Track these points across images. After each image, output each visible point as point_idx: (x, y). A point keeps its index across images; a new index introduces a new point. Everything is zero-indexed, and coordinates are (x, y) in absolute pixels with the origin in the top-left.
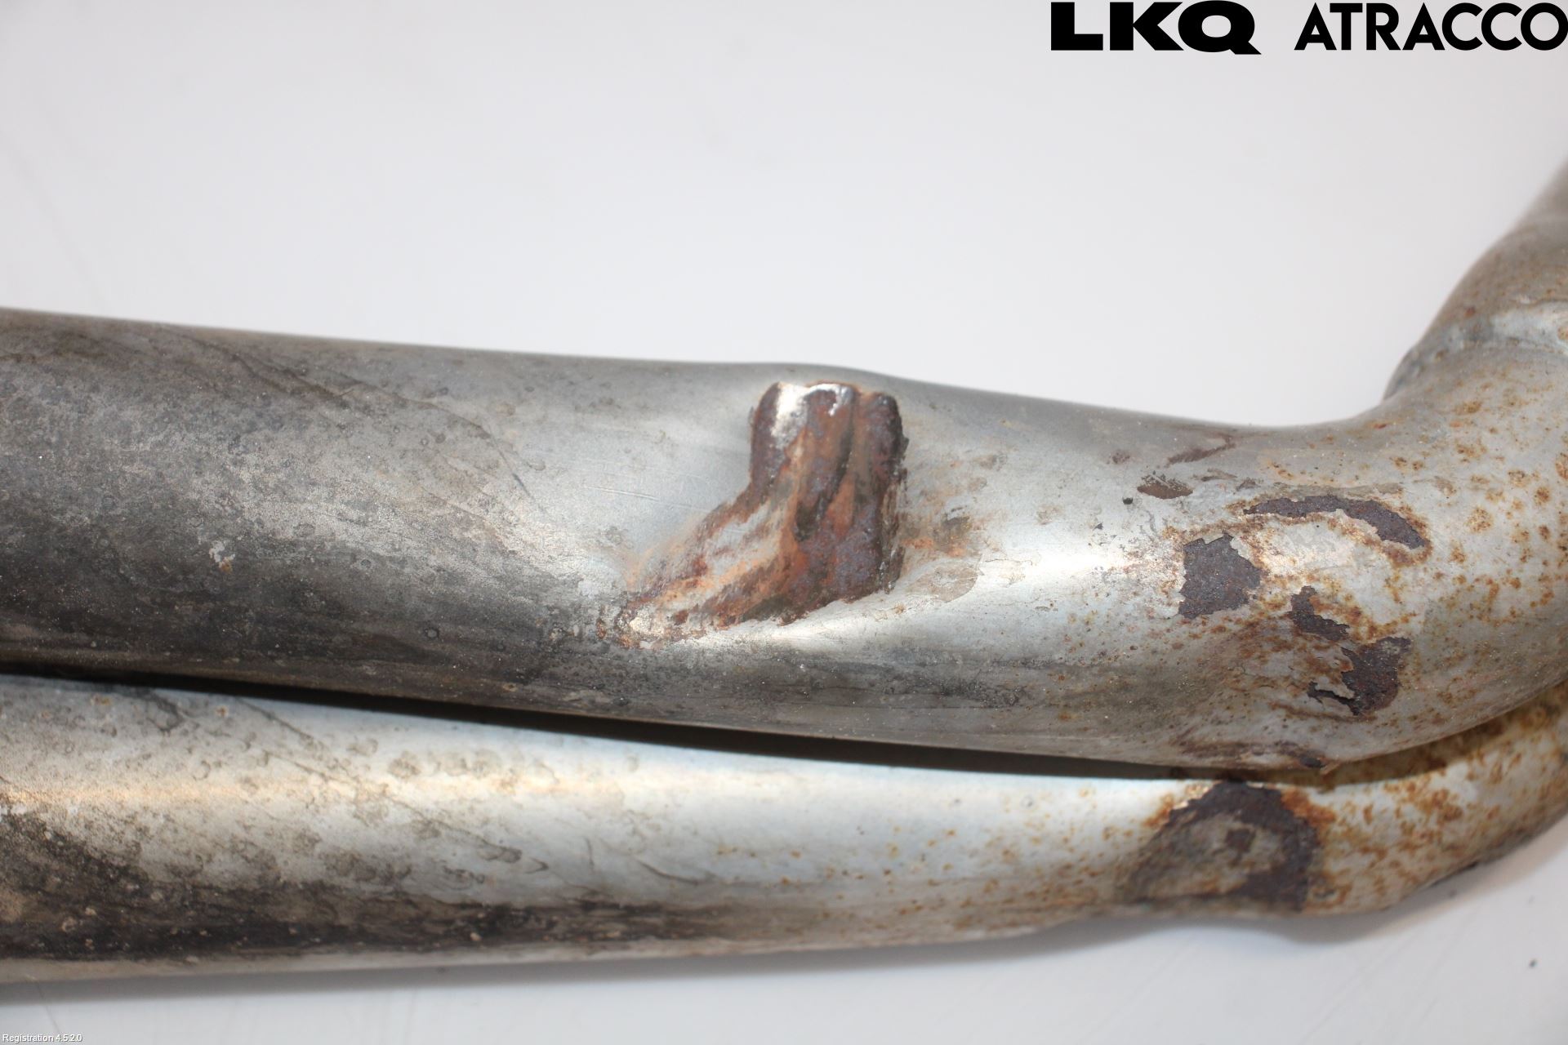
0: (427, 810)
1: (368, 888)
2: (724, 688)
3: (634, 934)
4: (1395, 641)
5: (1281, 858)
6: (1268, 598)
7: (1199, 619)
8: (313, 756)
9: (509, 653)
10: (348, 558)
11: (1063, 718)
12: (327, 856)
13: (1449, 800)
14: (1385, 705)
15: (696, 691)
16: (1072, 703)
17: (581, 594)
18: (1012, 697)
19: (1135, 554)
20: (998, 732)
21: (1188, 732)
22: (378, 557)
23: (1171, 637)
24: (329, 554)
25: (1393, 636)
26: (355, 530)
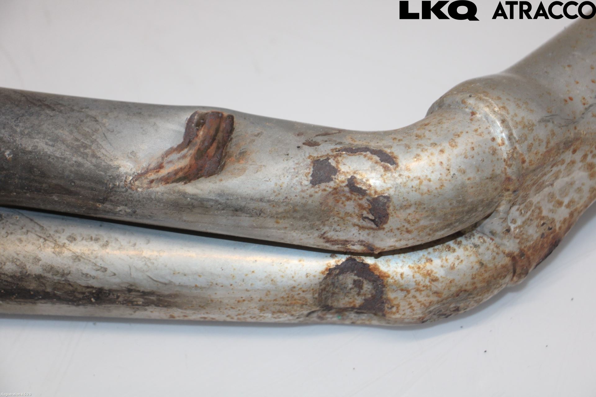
0: (77, 252)
1: (56, 278)
2: (164, 206)
3: (147, 304)
4: (385, 197)
5: (374, 292)
6: (340, 179)
7: (317, 186)
8: (43, 233)
9: (97, 191)
10: (48, 157)
11: (277, 223)
12: (43, 266)
13: (433, 274)
14: (386, 223)
15: (156, 207)
16: (279, 216)
17: (120, 172)
18: (258, 213)
19: (297, 164)
20: (257, 228)
21: (325, 233)
22: (57, 157)
23: (308, 192)
24: (42, 156)
25: (384, 195)
26: (51, 149)
